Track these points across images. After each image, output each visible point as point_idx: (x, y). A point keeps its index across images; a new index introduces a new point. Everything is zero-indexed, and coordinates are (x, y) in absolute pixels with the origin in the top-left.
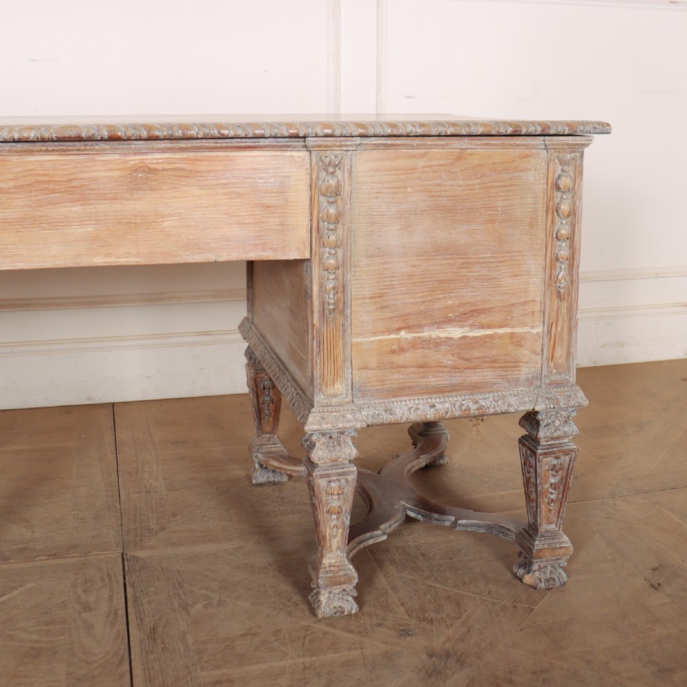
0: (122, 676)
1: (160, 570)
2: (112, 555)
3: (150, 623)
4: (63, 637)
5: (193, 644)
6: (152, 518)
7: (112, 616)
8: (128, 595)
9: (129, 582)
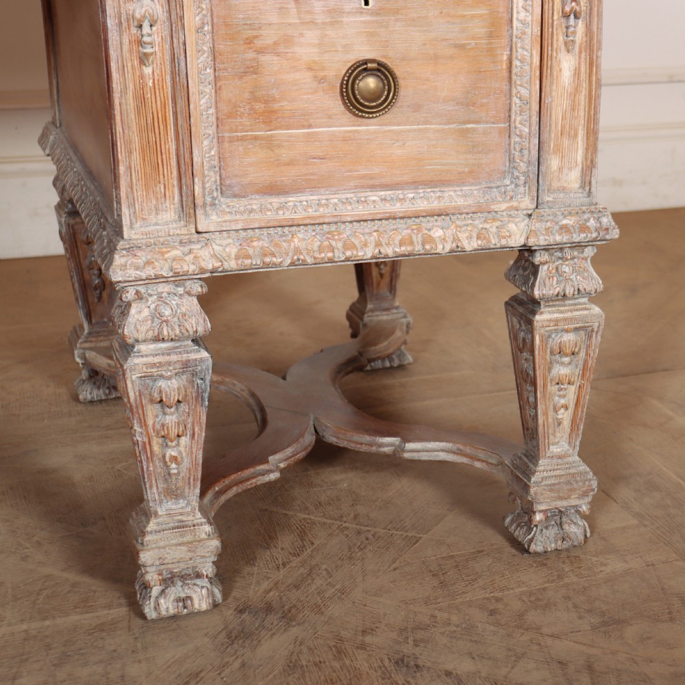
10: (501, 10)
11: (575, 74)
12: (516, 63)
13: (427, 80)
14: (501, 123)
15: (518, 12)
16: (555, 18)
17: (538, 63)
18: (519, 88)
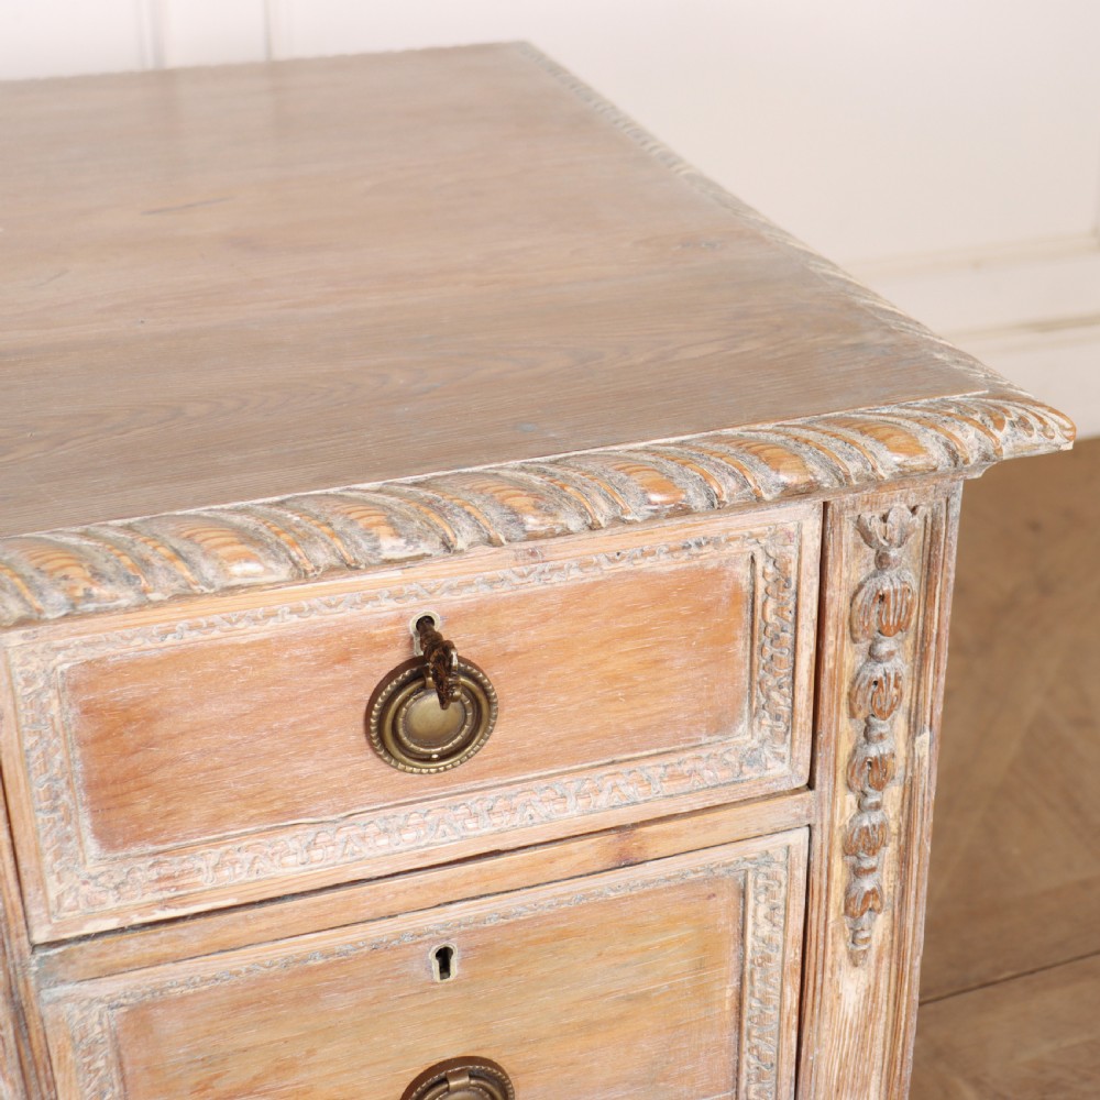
10: (722, 921)
11: (867, 997)
12: (752, 1004)
13: (572, 1064)
14: (720, 1092)
15: (756, 925)
16: (832, 917)
17: (795, 1005)
18: (755, 1041)
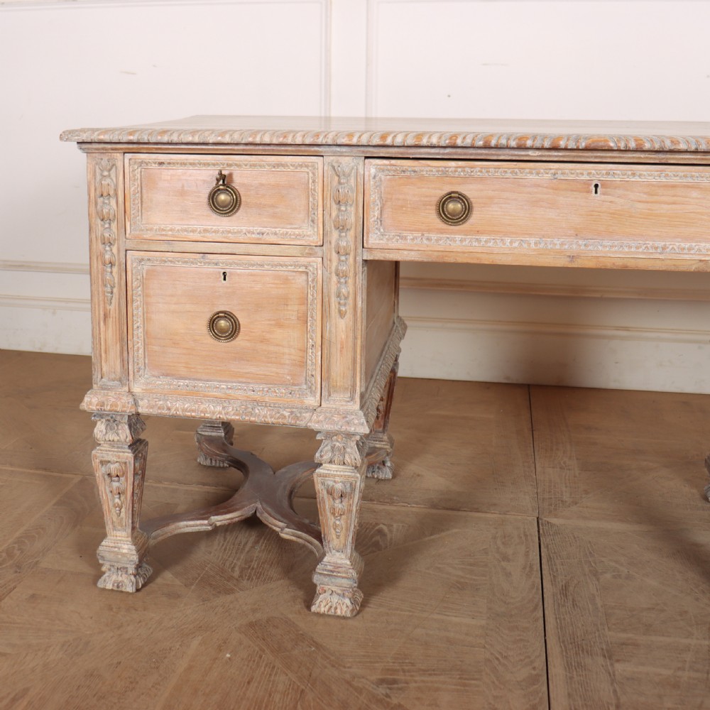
0: (537, 620)
1: (572, 538)
2: (528, 518)
3: (562, 582)
4: (484, 578)
5: (602, 607)
6: (566, 492)
7: (528, 569)
8: (542, 554)
9: (544, 543)
